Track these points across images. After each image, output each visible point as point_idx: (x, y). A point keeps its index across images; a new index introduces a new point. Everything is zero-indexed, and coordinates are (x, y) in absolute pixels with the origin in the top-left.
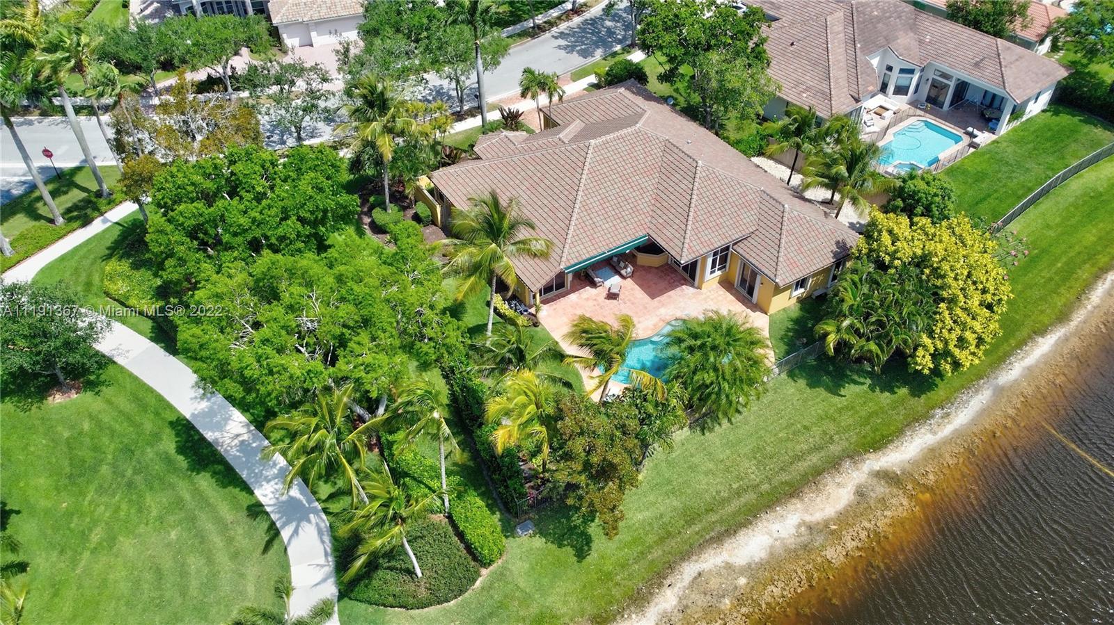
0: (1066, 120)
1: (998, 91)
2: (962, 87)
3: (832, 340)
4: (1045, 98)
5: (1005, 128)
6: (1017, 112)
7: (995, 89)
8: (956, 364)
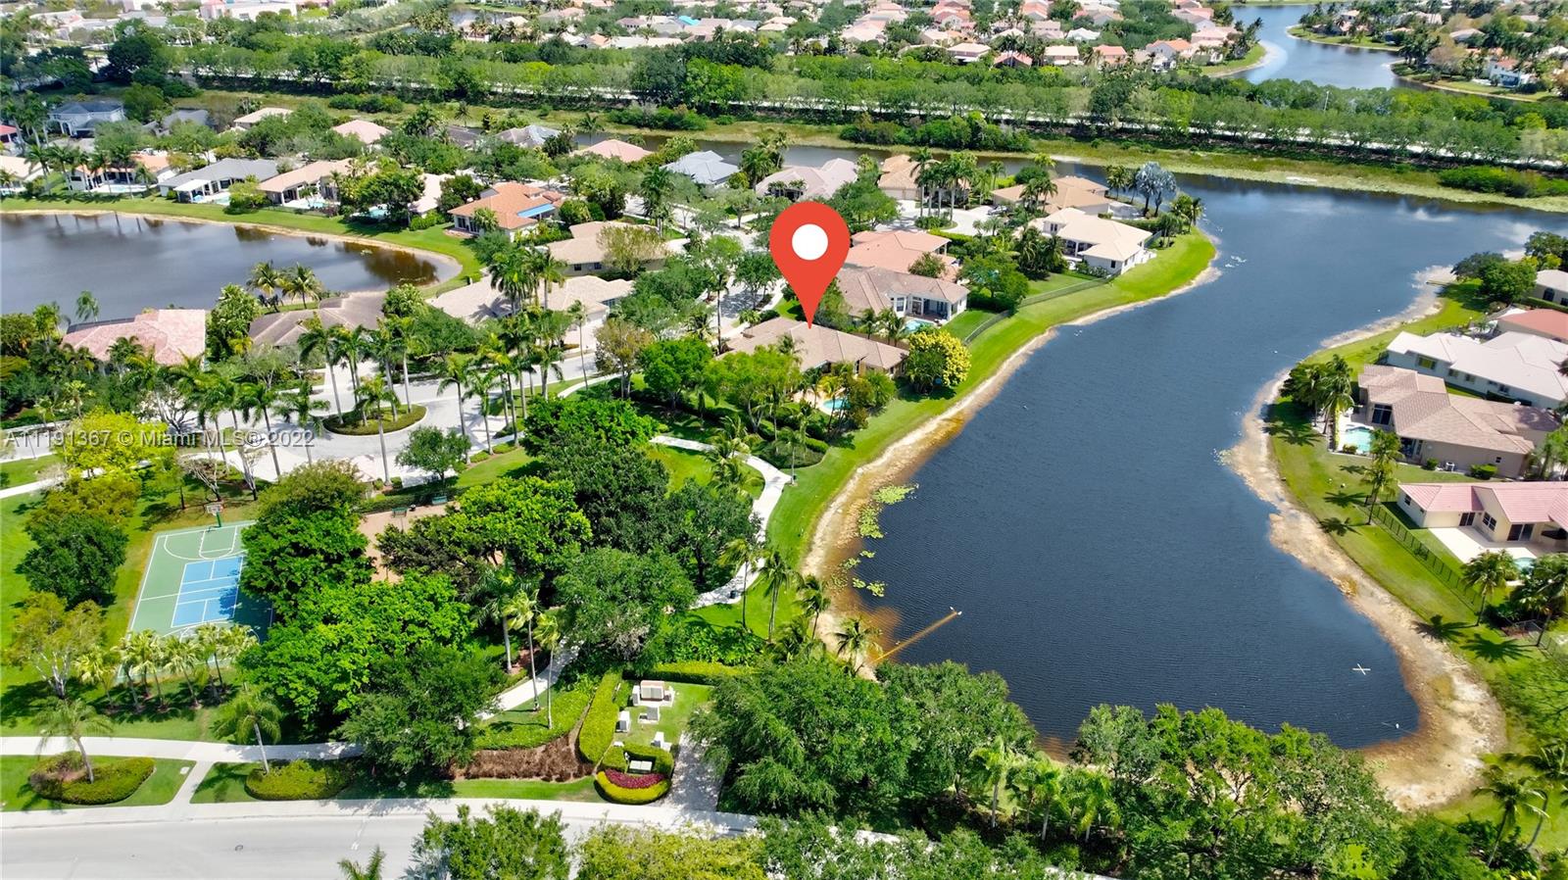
0: (975, 312)
1: (944, 301)
2: (927, 302)
3: (913, 377)
4: (964, 303)
5: (951, 317)
6: (954, 310)
7: (941, 299)
8: (958, 380)
